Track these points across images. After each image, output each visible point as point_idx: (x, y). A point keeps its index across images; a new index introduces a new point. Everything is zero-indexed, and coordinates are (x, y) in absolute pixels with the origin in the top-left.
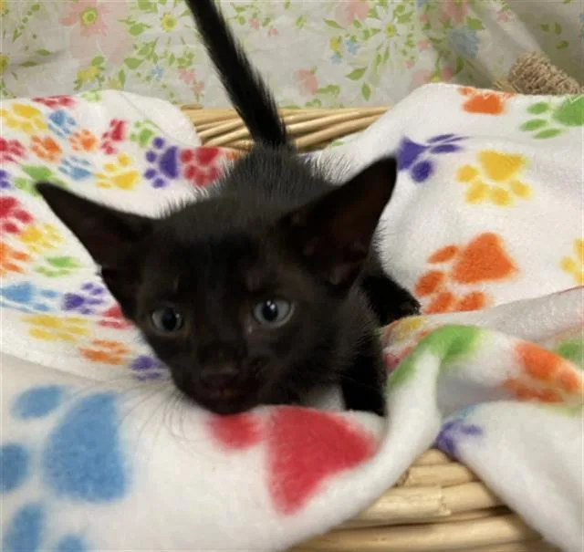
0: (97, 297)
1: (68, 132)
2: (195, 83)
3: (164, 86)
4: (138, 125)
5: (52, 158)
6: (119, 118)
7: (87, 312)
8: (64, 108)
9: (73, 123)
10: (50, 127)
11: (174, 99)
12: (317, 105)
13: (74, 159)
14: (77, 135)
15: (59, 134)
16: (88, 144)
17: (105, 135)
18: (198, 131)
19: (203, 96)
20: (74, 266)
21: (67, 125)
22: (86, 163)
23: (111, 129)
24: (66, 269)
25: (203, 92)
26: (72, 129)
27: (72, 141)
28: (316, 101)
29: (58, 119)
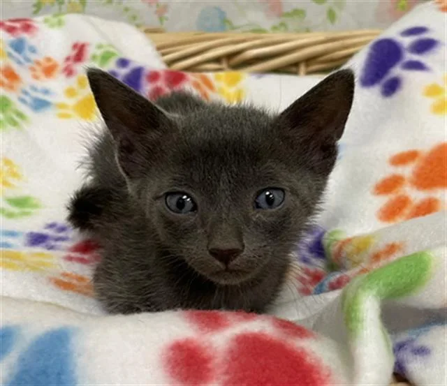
0: (62, 235)
1: (28, 60)
2: (158, 5)
3: (127, 9)
4: (100, 47)
5: (11, 88)
6: (82, 40)
7: (51, 248)
8: (25, 36)
9: (33, 50)
10: (10, 55)
11: (137, 22)
12: (283, 28)
13: (35, 89)
14: (38, 63)
15: (19, 63)
16: (49, 71)
17: (68, 59)
18: (163, 55)
19: (167, 19)
20: (36, 206)
21: (28, 53)
22: (46, 92)
23: (74, 53)
24: (27, 210)
25: (166, 15)
26: (33, 57)
27: (33, 69)
28: (282, 24)
29: (18, 46)
